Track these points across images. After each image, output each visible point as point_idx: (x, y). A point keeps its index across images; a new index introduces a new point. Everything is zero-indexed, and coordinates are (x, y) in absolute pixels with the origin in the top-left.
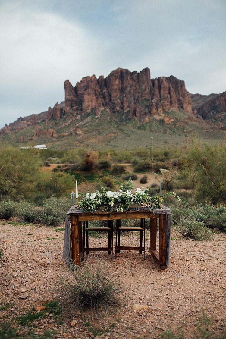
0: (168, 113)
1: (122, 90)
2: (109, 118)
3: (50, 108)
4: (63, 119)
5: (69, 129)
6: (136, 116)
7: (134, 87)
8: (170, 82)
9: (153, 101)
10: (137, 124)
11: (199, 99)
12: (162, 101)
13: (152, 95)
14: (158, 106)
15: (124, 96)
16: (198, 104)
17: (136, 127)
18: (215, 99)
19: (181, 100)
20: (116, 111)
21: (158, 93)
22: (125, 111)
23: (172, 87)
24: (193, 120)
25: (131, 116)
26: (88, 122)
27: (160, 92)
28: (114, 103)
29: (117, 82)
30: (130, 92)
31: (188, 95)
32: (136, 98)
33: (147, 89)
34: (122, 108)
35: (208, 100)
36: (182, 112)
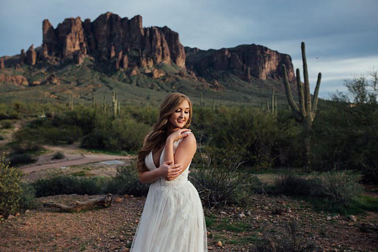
0: (158, 66)
1: (110, 38)
4: (39, 65)
5: (44, 77)
7: (124, 36)
8: (164, 33)
9: (143, 52)
10: (123, 76)
11: (197, 54)
12: (153, 54)
13: (143, 46)
14: (149, 58)
15: (113, 44)
16: (196, 59)
17: (122, 80)
18: (213, 55)
19: (174, 54)
20: (102, 60)
21: (149, 44)
22: (112, 61)
23: (166, 39)
24: (184, 75)
25: (118, 67)
27: (151, 43)
28: (101, 51)
29: (105, 28)
30: (119, 40)
31: (181, 48)
32: (125, 47)
33: (138, 39)
34: (109, 57)
35: (206, 55)
36: (174, 66)
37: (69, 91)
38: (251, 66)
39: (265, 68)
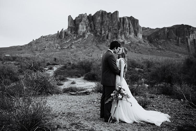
0: (127, 38)
1: (102, 23)
2: (92, 39)
3: (58, 31)
4: (66, 38)
5: (68, 45)
6: (108, 39)
7: (109, 22)
8: (130, 20)
9: (119, 31)
10: (108, 44)
11: (149, 31)
12: (124, 31)
13: (119, 27)
14: (122, 34)
15: (103, 26)
16: (148, 33)
17: (108, 46)
18: (158, 31)
19: (136, 31)
20: (97, 35)
21: (122, 26)
22: (102, 36)
23: (131, 23)
24: (141, 43)
25: (105, 39)
26: (80, 41)
27: (123, 25)
28: (97, 31)
29: (99, 18)
30: (106, 24)
31: (140, 28)
32: (109, 28)
33: (116, 23)
34: (101, 34)
35: (154, 31)
36: (136, 38)
37: (80, 52)
38: (181, 37)
39: (190, 38)
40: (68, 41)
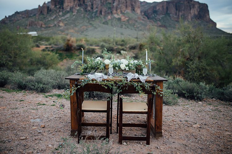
0: (124, 13)
2: (82, 15)
3: (39, 6)
4: (49, 15)
5: (54, 22)
6: (102, 15)
9: (114, 4)
10: (103, 20)
11: (145, 5)
12: (120, 5)
14: (118, 8)
16: (145, 8)
17: (102, 23)
18: (156, 6)
19: (134, 5)
20: (88, 10)
22: (94, 11)
24: (141, 19)
25: (98, 14)
26: (68, 18)
28: (87, 5)
34: (92, 8)
35: (152, 6)
36: (134, 13)
37: (72, 31)
38: (181, 12)
39: (191, 13)
40: (52, 18)
